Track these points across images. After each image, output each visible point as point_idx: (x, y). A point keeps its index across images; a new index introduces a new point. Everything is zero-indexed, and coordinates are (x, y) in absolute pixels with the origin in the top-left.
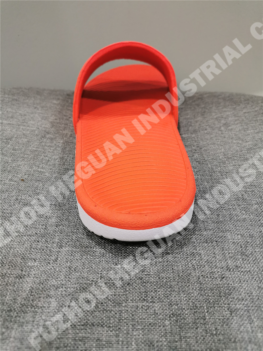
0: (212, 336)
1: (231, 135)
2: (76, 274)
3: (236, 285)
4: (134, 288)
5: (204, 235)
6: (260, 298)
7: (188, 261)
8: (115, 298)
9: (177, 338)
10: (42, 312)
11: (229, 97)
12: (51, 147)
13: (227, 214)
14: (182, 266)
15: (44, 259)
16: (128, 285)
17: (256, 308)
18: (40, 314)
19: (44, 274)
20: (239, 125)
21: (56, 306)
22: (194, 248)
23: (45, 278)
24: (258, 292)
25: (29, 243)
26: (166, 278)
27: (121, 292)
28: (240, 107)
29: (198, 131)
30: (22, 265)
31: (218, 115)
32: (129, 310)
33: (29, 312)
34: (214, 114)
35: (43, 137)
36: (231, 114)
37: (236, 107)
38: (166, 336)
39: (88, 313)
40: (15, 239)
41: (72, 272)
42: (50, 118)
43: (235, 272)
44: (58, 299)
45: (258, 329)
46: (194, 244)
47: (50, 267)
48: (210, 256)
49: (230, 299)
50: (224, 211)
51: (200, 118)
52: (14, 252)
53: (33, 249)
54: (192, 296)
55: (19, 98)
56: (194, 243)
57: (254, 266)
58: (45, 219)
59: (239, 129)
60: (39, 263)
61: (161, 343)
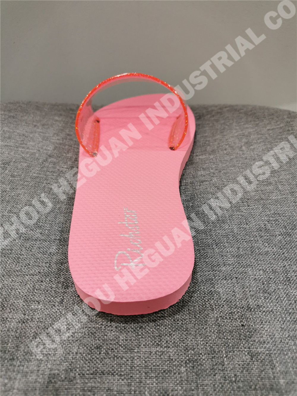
0: (231, 384)
1: (253, 155)
2: (84, 317)
3: (258, 326)
4: (147, 331)
5: (223, 271)
6: (283, 341)
7: (205, 300)
8: (126, 343)
9: (193, 385)
10: (47, 360)
11: (251, 111)
12: (54, 172)
13: (248, 246)
14: (199, 307)
15: (48, 301)
16: (140, 328)
17: (279, 352)
18: (45, 363)
19: (49, 318)
20: (262, 144)
21: (62, 353)
22: (212, 286)
23: (50, 322)
24: (281, 334)
25: (31, 283)
26: (182, 320)
27: (133, 337)
28: (263, 123)
29: (217, 151)
30: (25, 309)
31: (239, 133)
32: (142, 356)
33: (33, 360)
34: (234, 131)
35: (44, 161)
36: (253, 131)
37: (258, 124)
38: (182, 384)
39: (97, 360)
40: (16, 279)
41: (79, 315)
42: (52, 138)
43: (256, 312)
44: (64, 345)
45: (280, 375)
46: (213, 282)
47: (55, 310)
48: (229, 295)
49: (251, 342)
50: (245, 243)
51: (218, 137)
52: (15, 294)
53: (37, 290)
54: (210, 340)
55: (16, 115)
56: (212, 280)
57: (277, 305)
58: (49, 256)
59: (262, 149)
60: (43, 306)
61: (176, 392)
